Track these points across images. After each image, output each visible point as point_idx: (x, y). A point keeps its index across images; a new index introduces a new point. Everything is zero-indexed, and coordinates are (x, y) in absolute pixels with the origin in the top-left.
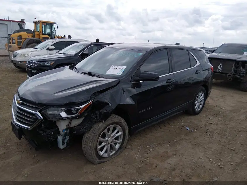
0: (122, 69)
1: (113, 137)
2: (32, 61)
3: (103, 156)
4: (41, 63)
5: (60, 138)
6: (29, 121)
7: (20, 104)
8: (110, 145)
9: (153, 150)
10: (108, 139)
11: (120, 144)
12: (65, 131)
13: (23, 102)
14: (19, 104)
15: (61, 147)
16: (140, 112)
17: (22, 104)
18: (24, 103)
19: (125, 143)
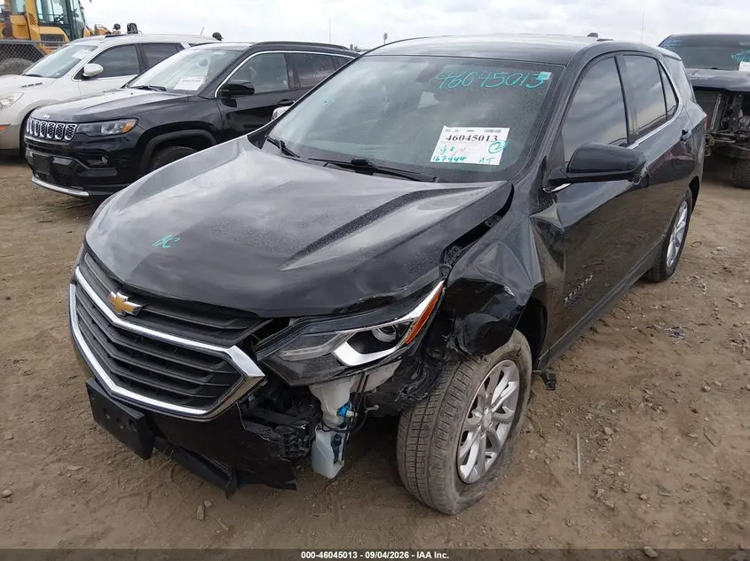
0: (492, 138)
1: (495, 403)
2: (48, 125)
3: (470, 481)
4: (85, 130)
5: (323, 439)
6: (194, 386)
7: (128, 315)
8: (484, 436)
9: (615, 431)
10: (483, 414)
11: (510, 424)
12: (350, 413)
13: (144, 307)
14: (125, 316)
15: (332, 470)
16: (566, 299)
17: (139, 316)
18: (150, 309)
19: (522, 419)
